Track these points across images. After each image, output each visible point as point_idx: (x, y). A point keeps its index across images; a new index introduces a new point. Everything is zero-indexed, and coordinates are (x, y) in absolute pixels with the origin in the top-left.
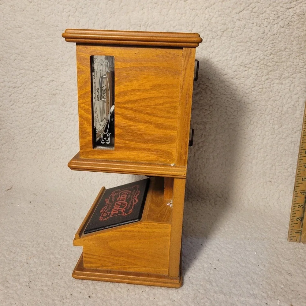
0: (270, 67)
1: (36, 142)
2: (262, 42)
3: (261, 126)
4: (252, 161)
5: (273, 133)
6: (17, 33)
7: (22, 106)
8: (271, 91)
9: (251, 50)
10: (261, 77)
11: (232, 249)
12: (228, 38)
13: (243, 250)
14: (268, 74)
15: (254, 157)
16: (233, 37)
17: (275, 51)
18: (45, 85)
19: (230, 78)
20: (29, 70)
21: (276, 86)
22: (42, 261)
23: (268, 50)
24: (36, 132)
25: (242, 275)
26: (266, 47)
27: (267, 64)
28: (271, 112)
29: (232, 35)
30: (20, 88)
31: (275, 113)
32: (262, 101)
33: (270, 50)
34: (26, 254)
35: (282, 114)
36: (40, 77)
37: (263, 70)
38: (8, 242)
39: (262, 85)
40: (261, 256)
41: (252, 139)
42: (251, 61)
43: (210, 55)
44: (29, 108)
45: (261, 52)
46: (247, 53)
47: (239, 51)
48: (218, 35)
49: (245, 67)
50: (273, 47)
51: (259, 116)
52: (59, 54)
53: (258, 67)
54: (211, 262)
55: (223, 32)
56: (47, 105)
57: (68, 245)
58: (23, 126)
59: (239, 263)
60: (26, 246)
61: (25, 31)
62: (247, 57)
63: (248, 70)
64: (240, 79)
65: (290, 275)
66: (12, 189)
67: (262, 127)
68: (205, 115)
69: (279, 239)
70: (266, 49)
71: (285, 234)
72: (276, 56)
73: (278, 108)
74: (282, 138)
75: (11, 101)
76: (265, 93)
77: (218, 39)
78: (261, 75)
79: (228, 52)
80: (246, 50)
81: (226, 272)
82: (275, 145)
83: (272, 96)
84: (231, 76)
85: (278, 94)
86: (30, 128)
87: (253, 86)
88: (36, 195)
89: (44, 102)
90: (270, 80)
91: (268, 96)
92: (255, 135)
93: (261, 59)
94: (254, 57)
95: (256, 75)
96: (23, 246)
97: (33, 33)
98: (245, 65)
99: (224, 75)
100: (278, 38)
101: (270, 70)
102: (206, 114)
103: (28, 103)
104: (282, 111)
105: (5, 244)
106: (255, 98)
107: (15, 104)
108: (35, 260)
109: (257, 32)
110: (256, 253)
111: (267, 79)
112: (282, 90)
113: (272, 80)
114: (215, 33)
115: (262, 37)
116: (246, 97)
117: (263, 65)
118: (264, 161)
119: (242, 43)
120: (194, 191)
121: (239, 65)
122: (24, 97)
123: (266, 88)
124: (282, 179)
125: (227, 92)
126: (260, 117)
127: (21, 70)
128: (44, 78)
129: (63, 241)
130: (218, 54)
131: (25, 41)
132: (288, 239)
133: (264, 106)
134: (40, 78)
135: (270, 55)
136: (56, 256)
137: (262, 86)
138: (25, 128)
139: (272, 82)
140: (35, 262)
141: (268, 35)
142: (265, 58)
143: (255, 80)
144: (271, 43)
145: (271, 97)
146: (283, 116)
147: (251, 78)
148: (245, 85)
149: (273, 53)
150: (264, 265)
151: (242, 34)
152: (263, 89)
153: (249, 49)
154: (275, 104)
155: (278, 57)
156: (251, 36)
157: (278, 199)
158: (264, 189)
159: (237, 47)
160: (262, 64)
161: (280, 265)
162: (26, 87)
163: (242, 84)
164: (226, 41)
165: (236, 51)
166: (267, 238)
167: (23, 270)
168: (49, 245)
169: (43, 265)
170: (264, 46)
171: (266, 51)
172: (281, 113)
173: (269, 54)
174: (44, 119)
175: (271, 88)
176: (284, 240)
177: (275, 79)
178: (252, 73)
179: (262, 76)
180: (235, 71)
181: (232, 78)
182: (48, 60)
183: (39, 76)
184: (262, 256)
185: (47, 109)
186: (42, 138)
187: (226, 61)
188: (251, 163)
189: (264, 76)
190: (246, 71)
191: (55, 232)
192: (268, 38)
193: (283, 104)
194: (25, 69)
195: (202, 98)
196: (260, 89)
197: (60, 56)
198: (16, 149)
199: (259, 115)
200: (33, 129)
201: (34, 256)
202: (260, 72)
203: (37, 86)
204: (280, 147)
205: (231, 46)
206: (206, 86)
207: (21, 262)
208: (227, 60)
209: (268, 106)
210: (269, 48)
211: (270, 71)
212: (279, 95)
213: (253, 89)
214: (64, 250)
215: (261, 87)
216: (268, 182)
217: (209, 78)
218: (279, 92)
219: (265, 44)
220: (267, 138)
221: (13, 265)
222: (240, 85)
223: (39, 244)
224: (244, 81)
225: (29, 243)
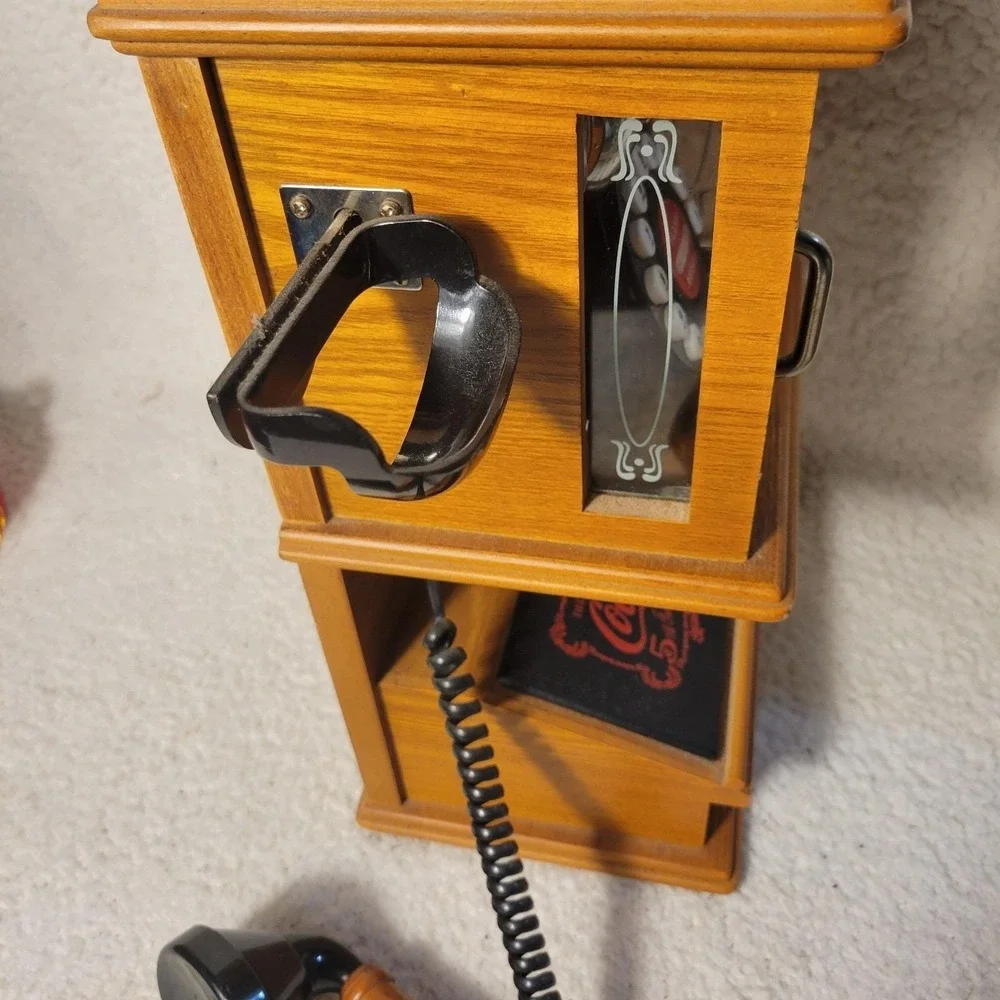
22: (221, 752)
34: (174, 716)
54: (827, 849)
60: (180, 674)
68: (925, 158)
81: (882, 913)
102: (934, 152)
108: (200, 747)
140: (199, 757)
168: (254, 678)
201: (197, 729)
207: (155, 746)
221: (129, 761)
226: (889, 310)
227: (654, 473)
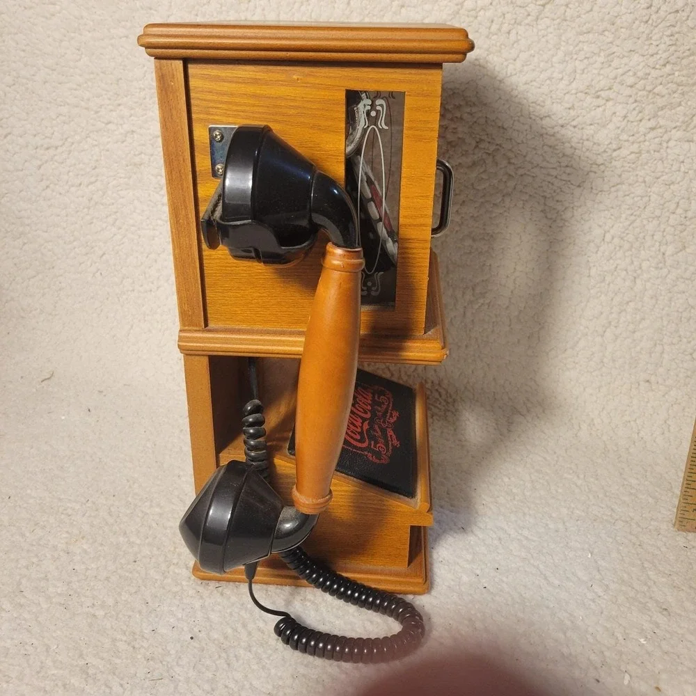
0: (663, 96)
1: (101, 274)
2: (643, 32)
3: (632, 246)
4: (605, 332)
5: (660, 265)
6: (47, 18)
7: (68, 192)
8: (661, 159)
9: (614, 53)
10: (636, 124)
11: (534, 541)
12: (555, 22)
13: (562, 545)
14: (655, 116)
15: (610, 323)
16: (568, 18)
17: (677, 54)
18: (117, 142)
19: (556, 126)
20: (77, 107)
21: (675, 146)
22: (100, 548)
23: (660, 52)
24: (101, 253)
25: (548, 607)
26: (655, 43)
27: (656, 91)
28: (658, 213)
29: (566, 14)
30: (60, 150)
31: (667, 214)
32: (637, 184)
33: (665, 51)
34: (67, 532)
35: (686, 217)
36: (103, 122)
37: (643, 105)
38: (31, 501)
39: (640, 142)
40: (601, 563)
41: (606, 278)
42: (613, 81)
43: (507, 66)
44: (83, 197)
45: (641, 59)
46: (601, 59)
47: (582, 55)
48: (529, 15)
49: (598, 97)
50: (672, 45)
51: (628, 223)
52: (144, 66)
53: (631, 96)
54: (478, 572)
55: (544, 6)
56: (121, 190)
57: (161, 515)
58: (72, 238)
59: (546, 578)
60: (70, 512)
61: (64, 11)
62: (602, 72)
63: (605, 104)
64: (582, 128)
65: (665, 612)
66: (53, 378)
67: (633, 250)
68: (491, 218)
69: (652, 523)
70: (652, 50)
71: (669, 510)
72: (678, 68)
73: (678, 203)
74: (682, 278)
75: (42, 180)
76: (647, 163)
77: (528, 24)
78: (638, 118)
79: (555, 59)
80: (602, 54)
81: (513, 599)
82: (663, 293)
83: (663, 172)
84: (561, 122)
85: (680, 167)
86: (87, 243)
87: (614, 146)
88: (104, 394)
89: (114, 182)
90: (660, 130)
91: (653, 172)
92: (616, 267)
93: (638, 78)
94: (620, 71)
95: (625, 117)
96: (62, 514)
97: (82, 17)
98: (597, 91)
99: (541, 119)
100: (688, 19)
101: (660, 105)
102: (494, 215)
103: (80, 184)
104: (686, 211)
105: (25, 505)
106: (620, 176)
107: (52, 186)
108: (85, 547)
109: (632, 6)
110: (590, 556)
111: (652, 129)
112: (688, 157)
113: (666, 132)
114: (522, 10)
115: (645, 19)
116: (595, 173)
117: (645, 93)
118: (634, 332)
119: (591, 35)
120: (461, 398)
121: (582, 92)
122: (69, 172)
123: (648, 152)
124: (677, 376)
125: (548, 162)
126: (630, 225)
127: (61, 106)
128: (111, 126)
129: (151, 506)
130: (528, 63)
131: (65, 36)
132: (674, 525)
133: (642, 197)
134: (104, 125)
135: (664, 65)
136: (131, 540)
137: (639, 147)
138: (75, 243)
139: (666, 137)
140: (85, 552)
141: (662, 13)
142: (649, 74)
143: (622, 131)
144: (668, 32)
145: (660, 174)
146: (688, 223)
147: (611, 126)
148: (595, 144)
149: (673, 59)
150: (607, 586)
151: (591, 10)
152: (640, 152)
153: (608, 49)
154: (670, 191)
155: (685, 72)
156: (616, 17)
157: (665, 422)
158: (631, 398)
159: (577, 45)
160: (640, 91)
161: (645, 588)
162: (73, 146)
163: (588, 140)
164: (550, 30)
165: (575, 57)
166: (623, 519)
167: (57, 568)
168: (120, 512)
169: (102, 559)
170: (647, 43)
171: (652, 55)
172: (683, 216)
173: (661, 62)
174: (118, 221)
175: (662, 150)
176: (664, 526)
177: (675, 128)
178: (615, 113)
179: (641, 121)
180: (569, 109)
181: (562, 126)
182: (120, 81)
183: (100, 121)
184: (604, 564)
185: (121, 200)
186: (115, 265)
187: (548, 82)
188: (602, 336)
189: (644, 121)
190: (599, 107)
191: (134, 483)
192: (660, 21)
193: (692, 191)
194: (68, 104)
195: (484, 176)
196: (632, 153)
197: (146, 71)
198: (60, 290)
199: (626, 219)
200: (94, 244)
201: (83, 538)
202: (634, 109)
203: (96, 145)
204: (678, 299)
205: (563, 43)
206: (497, 145)
207: (55, 548)
208: (550, 79)
209: (651, 198)
210: (662, 46)
211: (662, 109)
212: (683, 169)
213: (615, 154)
214: (150, 527)
215: (635, 147)
216: (641, 383)
217: (505, 127)
218: (683, 162)
219: (651, 38)
220: (645, 276)
221: (37, 556)
222: (583, 143)
223: (97, 510)
224: (592, 132)
225: (77, 507)
226: (481, 301)
227: (377, 290)
